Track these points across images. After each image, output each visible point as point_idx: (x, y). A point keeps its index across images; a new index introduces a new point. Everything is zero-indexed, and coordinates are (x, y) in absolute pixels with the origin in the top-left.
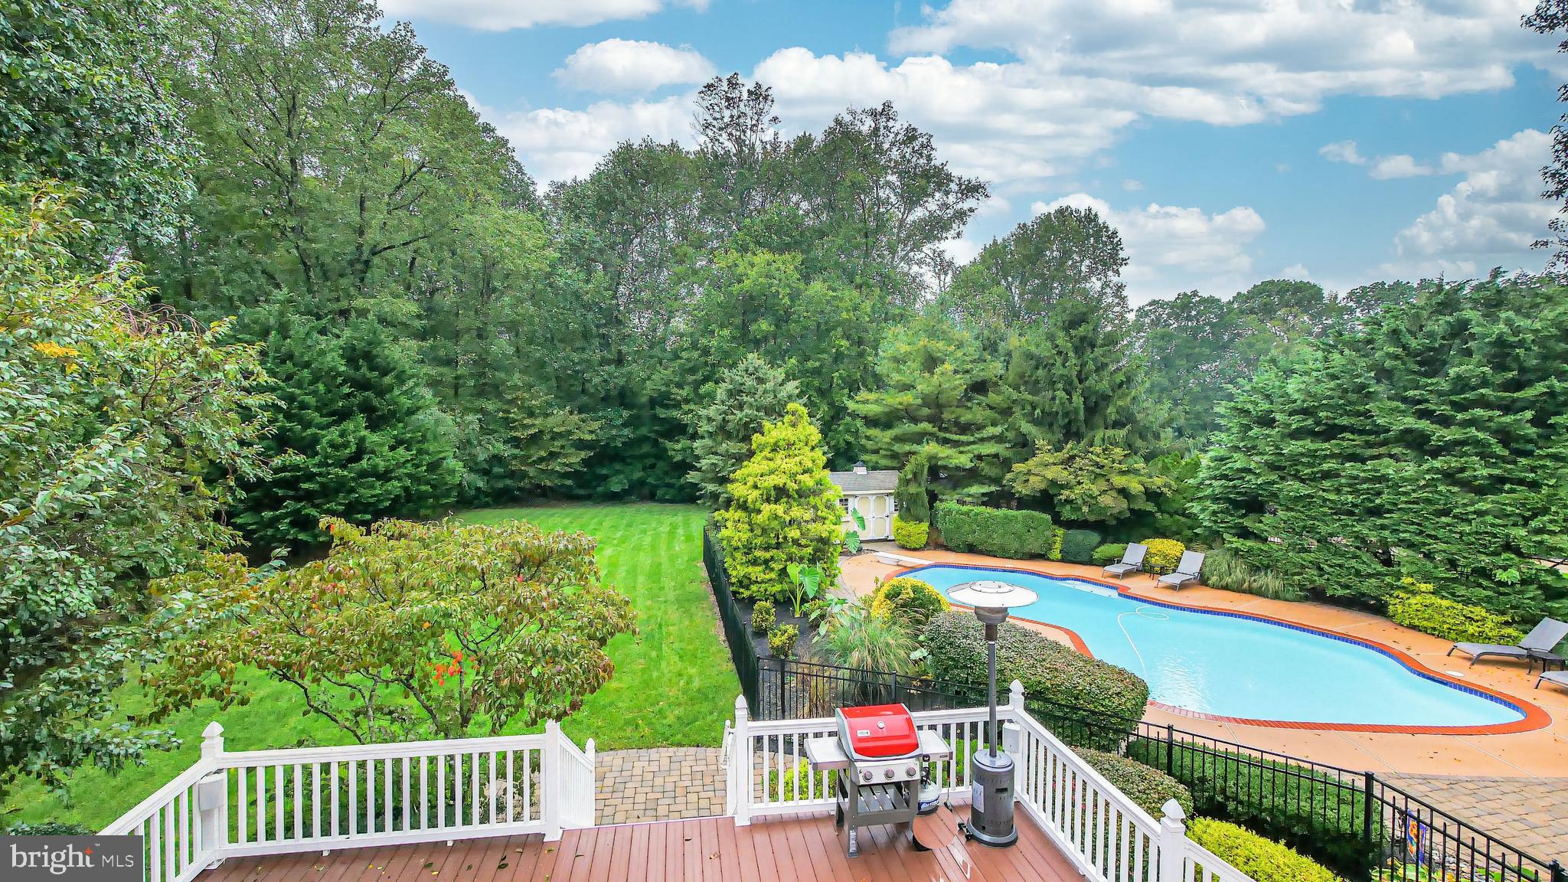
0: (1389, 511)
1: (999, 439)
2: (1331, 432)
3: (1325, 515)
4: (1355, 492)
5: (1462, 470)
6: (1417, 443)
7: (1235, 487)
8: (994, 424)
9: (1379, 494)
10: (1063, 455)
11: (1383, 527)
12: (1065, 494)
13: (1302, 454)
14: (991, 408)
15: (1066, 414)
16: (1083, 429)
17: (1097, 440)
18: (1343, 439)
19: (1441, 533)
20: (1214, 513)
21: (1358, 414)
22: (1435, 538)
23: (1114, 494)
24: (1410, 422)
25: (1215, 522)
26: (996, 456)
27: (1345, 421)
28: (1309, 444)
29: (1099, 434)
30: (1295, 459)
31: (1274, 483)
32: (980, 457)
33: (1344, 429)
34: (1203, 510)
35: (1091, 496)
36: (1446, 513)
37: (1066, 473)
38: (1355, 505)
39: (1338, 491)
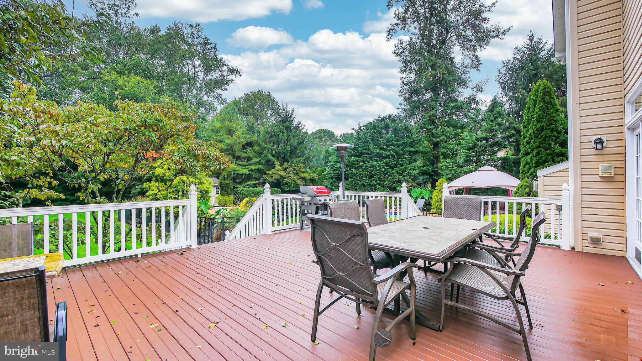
0: (375, 175)
1: (259, 163)
2: (360, 154)
3: (360, 178)
4: (367, 171)
5: (389, 162)
6: (380, 156)
7: (337, 173)
8: (256, 158)
9: (372, 171)
10: (284, 167)
11: (373, 180)
12: (286, 181)
13: (354, 161)
14: (255, 152)
15: (284, 153)
16: (289, 159)
17: (295, 162)
18: (364, 156)
19: (386, 180)
20: (331, 183)
21: (367, 149)
22: (385, 181)
23: (301, 179)
24: (378, 150)
25: (332, 185)
26: (258, 169)
27: (364, 151)
28: (356, 158)
29: (295, 160)
30: (352, 163)
31: (348, 170)
32: (251, 170)
33: (364, 153)
34: (328, 182)
35: (294, 181)
36: (386, 174)
37: (285, 173)
38: (367, 175)
39: (363, 171)
